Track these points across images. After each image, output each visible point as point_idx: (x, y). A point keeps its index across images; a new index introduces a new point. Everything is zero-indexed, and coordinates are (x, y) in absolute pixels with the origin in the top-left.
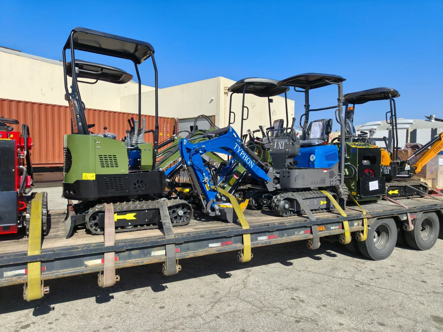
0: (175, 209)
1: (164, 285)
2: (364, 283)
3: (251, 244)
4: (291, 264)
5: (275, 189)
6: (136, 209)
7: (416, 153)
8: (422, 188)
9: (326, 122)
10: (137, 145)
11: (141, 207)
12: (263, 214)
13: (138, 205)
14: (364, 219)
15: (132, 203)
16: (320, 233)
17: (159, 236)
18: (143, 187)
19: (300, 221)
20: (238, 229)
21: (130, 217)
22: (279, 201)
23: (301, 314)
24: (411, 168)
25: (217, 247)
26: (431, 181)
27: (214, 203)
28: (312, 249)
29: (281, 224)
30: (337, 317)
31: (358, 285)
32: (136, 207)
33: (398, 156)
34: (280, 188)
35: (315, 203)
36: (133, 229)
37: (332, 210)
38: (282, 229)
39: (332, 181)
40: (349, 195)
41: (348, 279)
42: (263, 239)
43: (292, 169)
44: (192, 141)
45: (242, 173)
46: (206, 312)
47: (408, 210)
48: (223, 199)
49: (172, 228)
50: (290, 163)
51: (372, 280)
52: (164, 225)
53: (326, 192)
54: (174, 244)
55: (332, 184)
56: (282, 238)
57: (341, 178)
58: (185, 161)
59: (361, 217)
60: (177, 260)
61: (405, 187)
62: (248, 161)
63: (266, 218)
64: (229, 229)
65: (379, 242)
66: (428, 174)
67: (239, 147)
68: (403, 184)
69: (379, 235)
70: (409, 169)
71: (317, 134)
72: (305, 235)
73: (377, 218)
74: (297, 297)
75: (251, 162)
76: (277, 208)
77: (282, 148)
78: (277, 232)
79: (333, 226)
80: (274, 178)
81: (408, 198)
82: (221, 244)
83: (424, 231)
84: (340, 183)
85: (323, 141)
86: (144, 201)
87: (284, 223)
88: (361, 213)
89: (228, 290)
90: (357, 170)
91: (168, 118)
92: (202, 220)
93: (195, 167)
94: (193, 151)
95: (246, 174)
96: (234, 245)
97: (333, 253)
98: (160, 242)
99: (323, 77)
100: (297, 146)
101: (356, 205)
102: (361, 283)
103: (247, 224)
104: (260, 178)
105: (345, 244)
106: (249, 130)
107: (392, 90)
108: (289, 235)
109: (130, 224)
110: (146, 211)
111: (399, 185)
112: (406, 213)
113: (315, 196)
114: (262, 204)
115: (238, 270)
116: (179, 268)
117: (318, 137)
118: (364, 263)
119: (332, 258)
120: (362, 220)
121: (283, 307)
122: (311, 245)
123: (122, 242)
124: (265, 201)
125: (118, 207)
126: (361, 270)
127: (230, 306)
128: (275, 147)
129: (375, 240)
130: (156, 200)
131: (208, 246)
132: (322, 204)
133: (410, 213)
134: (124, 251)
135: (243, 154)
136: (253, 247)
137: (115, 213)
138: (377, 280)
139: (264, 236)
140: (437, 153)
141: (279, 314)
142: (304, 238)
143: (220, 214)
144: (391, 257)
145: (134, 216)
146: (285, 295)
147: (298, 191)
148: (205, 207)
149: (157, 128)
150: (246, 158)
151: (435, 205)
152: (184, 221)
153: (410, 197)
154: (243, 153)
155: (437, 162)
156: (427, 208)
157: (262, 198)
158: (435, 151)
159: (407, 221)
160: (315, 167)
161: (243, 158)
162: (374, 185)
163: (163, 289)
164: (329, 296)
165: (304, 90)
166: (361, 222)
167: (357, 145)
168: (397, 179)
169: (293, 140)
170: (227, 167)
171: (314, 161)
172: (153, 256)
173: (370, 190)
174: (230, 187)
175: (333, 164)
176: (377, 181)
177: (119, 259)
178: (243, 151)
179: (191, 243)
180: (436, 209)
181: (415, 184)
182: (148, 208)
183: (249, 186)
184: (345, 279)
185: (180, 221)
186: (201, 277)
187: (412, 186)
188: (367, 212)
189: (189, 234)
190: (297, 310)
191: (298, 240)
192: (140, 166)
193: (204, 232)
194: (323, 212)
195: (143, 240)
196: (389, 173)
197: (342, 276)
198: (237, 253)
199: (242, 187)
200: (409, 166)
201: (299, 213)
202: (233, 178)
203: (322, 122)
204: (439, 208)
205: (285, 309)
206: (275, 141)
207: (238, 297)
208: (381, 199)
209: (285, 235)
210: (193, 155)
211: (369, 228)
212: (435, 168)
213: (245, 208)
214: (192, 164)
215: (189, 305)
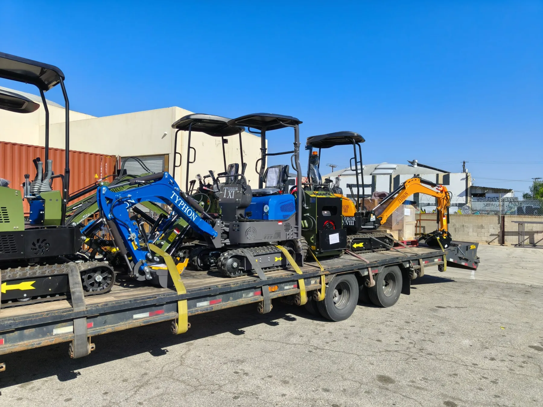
0: (92, 274)
1: (75, 371)
2: (319, 347)
3: (188, 312)
4: (242, 332)
5: (224, 245)
6: (34, 276)
7: (381, 202)
8: (387, 240)
9: (282, 169)
10: (39, 194)
11: (42, 274)
12: (209, 275)
13: (38, 270)
14: (322, 276)
15: (30, 268)
16: (272, 294)
17: (65, 309)
18: (46, 248)
19: (249, 282)
20: (172, 294)
21: (26, 286)
22: (226, 259)
23: (242, 388)
24: (376, 218)
25: (144, 318)
26: (397, 232)
27: (143, 264)
28: (262, 313)
29: (225, 286)
30: (281, 387)
31: (311, 350)
32: (35, 273)
33: (365, 205)
34: (229, 244)
35: (269, 260)
36: (31, 302)
37: (288, 267)
38: (227, 292)
39: (288, 234)
40: (308, 250)
41: (302, 345)
42: (203, 305)
43: (244, 221)
44: (118, 188)
45: (185, 227)
46: (126, 400)
47: (368, 264)
48: (156, 260)
49: (84, 298)
50: (241, 215)
51: (328, 343)
52: (73, 295)
53: (282, 246)
54: (86, 318)
55: (288, 238)
56: (227, 302)
57: (297, 230)
58: (104, 214)
59: (318, 274)
60: (88, 338)
61: (370, 240)
62: (189, 213)
63: (210, 280)
64: (160, 295)
65: (340, 301)
66: (394, 225)
67: (177, 197)
68: (368, 236)
69: (340, 293)
70: (374, 220)
71: (273, 182)
72: (254, 297)
73: (336, 274)
74: (242, 370)
75: (193, 214)
76: (224, 268)
77: (232, 197)
78: (221, 296)
79: (287, 286)
80: (223, 233)
81: (374, 252)
82: (150, 314)
83: (388, 286)
84: (297, 236)
85: (279, 190)
86: (47, 265)
87: (230, 285)
88: (319, 269)
89: (160, 369)
90: (316, 223)
91: (107, 156)
92: (130, 286)
93: (117, 221)
94: (115, 202)
95: (190, 228)
96: (166, 314)
97: (293, 316)
98: (64, 316)
99: (277, 118)
100: (249, 195)
101: (315, 261)
102: (315, 348)
103: (184, 288)
104: (205, 232)
105: (301, 305)
106: (199, 175)
107: (356, 135)
108: (235, 299)
109: (25, 295)
110: (50, 278)
111: (364, 237)
112: (367, 268)
113: (268, 252)
114: (208, 263)
115: (177, 345)
116: (92, 348)
117: (274, 185)
118: (323, 326)
119: (291, 322)
120: (319, 277)
121: (222, 383)
122: (262, 308)
123: (9, 320)
124: (212, 259)
125: (9, 274)
126: (318, 334)
127: (159, 388)
128: (225, 197)
129: (336, 299)
130: (65, 264)
131: (132, 317)
132: (276, 260)
133: (371, 267)
134: (12, 332)
135: (183, 205)
136: (190, 314)
137: (3, 282)
138: (333, 343)
139: (204, 301)
140: (402, 203)
141: (216, 392)
142: (253, 300)
143: (151, 278)
144: (353, 317)
145: (32, 285)
146: (228, 369)
147: (250, 247)
148: (131, 270)
149: (67, 172)
150: (186, 209)
151: (397, 258)
152: (103, 288)
153: (375, 250)
154: (182, 203)
155: (403, 213)
156: (389, 261)
157: (209, 256)
158: (399, 200)
159: (368, 276)
160: (269, 220)
161: (183, 209)
162: (334, 238)
163: (74, 376)
164: (278, 365)
165: (260, 131)
166: (318, 280)
167: (317, 194)
168: (363, 231)
169: (243, 188)
170: (168, 220)
171: (268, 212)
172: (55, 335)
173: (331, 243)
174: (170, 244)
175: (290, 215)
176: (338, 234)
177: (6, 342)
178: (182, 201)
179: (108, 316)
180: (398, 262)
181: (381, 236)
182: (52, 274)
183: (196, 242)
184: (300, 344)
185: (99, 289)
186: (129, 358)
187: (377, 238)
188: (325, 268)
189: (107, 305)
190: (237, 384)
191: (245, 303)
192: (44, 220)
193: (126, 301)
194: (278, 270)
195: (42, 315)
196: (353, 225)
197: (297, 342)
198: (170, 323)
199: (187, 244)
200: (374, 217)
201: (250, 272)
202: (173, 234)
203: (279, 168)
204: (400, 261)
205: (224, 385)
206: (225, 189)
207: (171, 377)
208: (343, 253)
209: (231, 298)
210: (114, 206)
211: (327, 286)
212: (401, 218)
213: (183, 269)
214: (113, 218)
215: (106, 393)
